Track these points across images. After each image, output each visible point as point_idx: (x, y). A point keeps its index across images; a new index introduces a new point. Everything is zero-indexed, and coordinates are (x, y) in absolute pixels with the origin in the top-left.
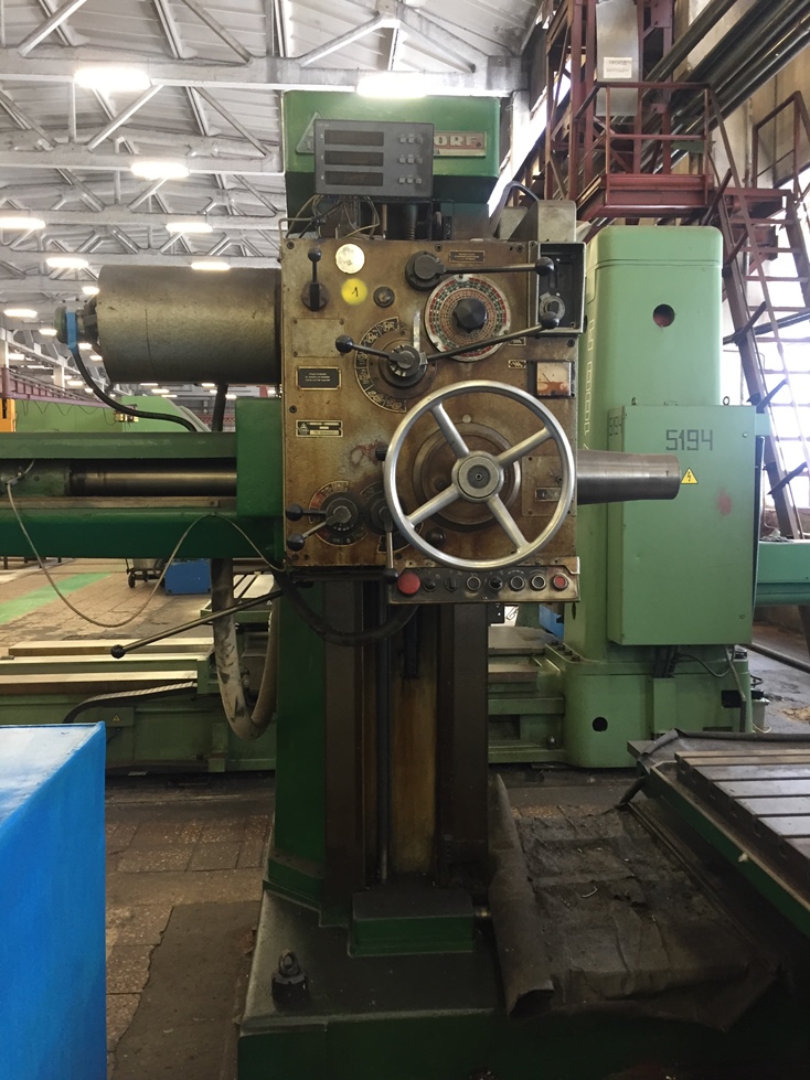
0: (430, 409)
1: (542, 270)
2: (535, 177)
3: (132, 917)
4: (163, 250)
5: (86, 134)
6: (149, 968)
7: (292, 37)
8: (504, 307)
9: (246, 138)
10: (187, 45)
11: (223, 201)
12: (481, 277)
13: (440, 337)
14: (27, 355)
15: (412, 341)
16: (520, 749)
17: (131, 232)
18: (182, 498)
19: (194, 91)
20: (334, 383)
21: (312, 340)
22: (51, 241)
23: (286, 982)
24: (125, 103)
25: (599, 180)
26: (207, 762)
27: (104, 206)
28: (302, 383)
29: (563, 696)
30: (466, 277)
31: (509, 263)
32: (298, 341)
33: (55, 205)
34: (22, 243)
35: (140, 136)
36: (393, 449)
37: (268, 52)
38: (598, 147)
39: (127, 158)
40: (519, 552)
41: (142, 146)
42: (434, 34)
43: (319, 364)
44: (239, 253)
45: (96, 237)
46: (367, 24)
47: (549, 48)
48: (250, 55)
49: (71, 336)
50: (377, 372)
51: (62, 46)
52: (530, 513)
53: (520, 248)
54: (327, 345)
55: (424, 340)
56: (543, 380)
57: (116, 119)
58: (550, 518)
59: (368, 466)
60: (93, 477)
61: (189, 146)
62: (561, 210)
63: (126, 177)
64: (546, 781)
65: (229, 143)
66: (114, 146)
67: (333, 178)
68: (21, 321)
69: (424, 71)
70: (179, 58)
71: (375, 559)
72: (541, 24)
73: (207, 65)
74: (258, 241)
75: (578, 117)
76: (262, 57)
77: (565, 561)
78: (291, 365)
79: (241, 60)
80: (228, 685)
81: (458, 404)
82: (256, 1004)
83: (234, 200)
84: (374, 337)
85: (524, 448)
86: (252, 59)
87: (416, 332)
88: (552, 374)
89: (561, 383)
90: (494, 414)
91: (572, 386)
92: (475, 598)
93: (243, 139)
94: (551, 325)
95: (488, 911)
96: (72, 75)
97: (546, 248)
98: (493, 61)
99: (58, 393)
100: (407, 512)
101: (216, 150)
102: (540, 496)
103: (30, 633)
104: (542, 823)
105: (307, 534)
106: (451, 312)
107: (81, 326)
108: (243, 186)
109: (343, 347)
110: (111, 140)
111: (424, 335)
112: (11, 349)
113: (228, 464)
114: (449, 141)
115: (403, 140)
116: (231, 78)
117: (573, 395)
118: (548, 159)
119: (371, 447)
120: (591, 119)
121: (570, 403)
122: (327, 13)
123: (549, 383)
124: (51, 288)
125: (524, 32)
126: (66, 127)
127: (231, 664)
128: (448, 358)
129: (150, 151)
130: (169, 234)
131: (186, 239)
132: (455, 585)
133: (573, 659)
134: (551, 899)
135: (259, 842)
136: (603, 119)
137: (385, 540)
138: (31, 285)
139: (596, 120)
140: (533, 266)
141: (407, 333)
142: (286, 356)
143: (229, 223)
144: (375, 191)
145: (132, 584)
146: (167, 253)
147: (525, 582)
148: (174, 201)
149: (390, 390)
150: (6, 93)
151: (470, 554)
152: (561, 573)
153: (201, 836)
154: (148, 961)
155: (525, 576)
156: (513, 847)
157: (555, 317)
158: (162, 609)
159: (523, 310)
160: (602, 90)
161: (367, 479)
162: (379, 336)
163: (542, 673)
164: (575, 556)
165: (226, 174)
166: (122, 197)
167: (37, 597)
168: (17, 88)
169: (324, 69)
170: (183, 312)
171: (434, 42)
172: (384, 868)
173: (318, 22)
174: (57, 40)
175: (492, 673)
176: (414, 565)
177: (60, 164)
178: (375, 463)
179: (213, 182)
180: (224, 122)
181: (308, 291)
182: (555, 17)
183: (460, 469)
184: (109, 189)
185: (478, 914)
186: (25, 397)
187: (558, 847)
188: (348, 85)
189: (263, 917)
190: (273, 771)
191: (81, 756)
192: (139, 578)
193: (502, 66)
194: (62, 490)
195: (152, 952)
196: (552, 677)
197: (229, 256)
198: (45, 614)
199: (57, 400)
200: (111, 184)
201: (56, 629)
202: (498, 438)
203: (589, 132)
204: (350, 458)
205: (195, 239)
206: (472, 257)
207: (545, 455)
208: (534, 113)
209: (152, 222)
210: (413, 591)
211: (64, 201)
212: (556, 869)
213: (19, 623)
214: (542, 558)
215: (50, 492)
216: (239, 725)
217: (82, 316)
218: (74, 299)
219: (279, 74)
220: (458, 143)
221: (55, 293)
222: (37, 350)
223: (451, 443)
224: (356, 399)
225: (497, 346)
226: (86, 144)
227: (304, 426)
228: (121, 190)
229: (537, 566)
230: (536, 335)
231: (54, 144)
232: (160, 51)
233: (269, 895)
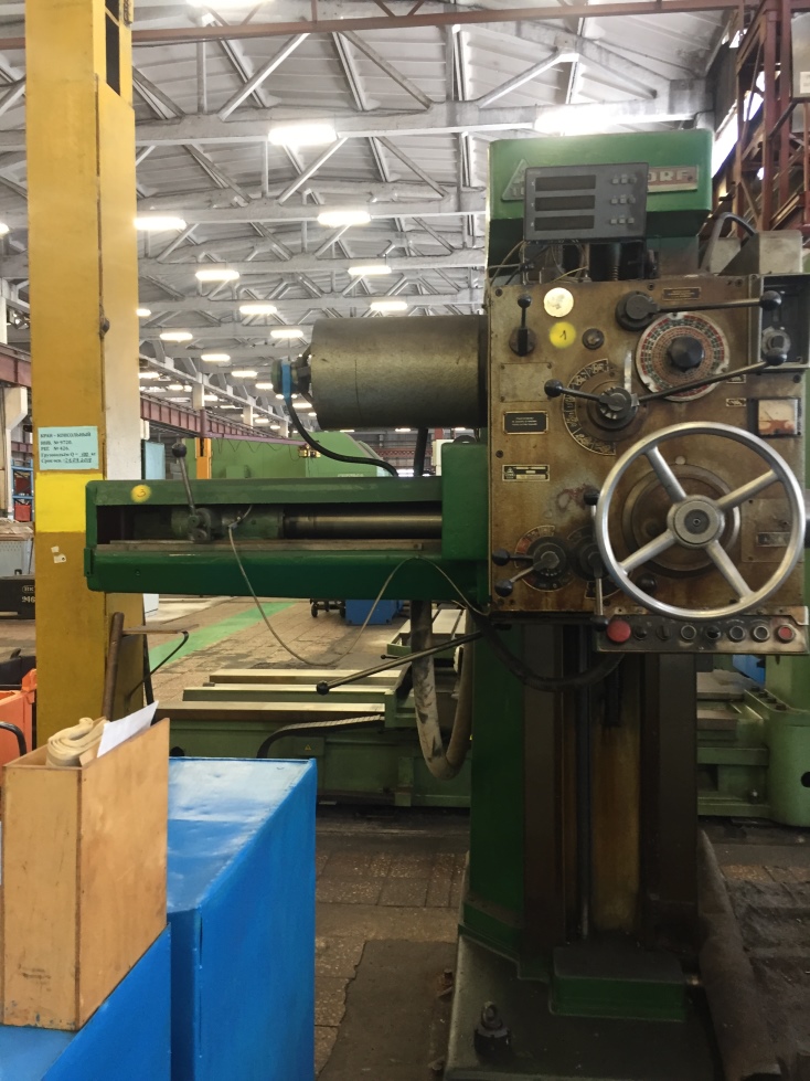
0: (645, 454)
1: (768, 305)
2: (722, 199)
3: (327, 948)
4: (345, 293)
5: (276, 189)
6: (345, 1003)
7: (471, 80)
8: (722, 344)
9: (424, 181)
10: (371, 97)
11: (402, 242)
12: (697, 314)
13: (653, 378)
14: (220, 396)
15: (622, 381)
16: (718, 801)
17: (314, 278)
18: (386, 541)
19: (377, 142)
20: (541, 426)
21: (519, 385)
22: (244, 290)
23: (488, 1034)
24: (313, 156)
25: (797, 198)
26: (393, 795)
27: (292, 255)
28: (509, 428)
29: (767, 747)
30: (681, 315)
31: (728, 299)
32: (505, 387)
33: (248, 256)
34: (219, 293)
35: (325, 186)
36: (605, 493)
37: (448, 97)
38: (796, 164)
39: (314, 209)
40: (742, 601)
41: (327, 196)
42: (613, 63)
43: (526, 408)
44: (415, 291)
45: (284, 284)
46: (545, 61)
47: (739, 68)
48: (431, 101)
49: (286, 387)
50: (586, 415)
51: (257, 108)
52: (751, 559)
53: (739, 282)
54: (535, 390)
55: (636, 381)
56: (766, 418)
57: (304, 173)
58: (777, 565)
59: (575, 510)
60: (304, 520)
61: (371, 194)
62: (784, 241)
63: (312, 226)
64: (750, 838)
65: (408, 187)
66: (302, 198)
67: (541, 224)
68: (216, 365)
69: (603, 102)
70: (364, 110)
71: (582, 605)
72: (728, 43)
73: (389, 115)
74: (434, 280)
75: (773, 135)
76: (442, 103)
77: (792, 611)
78: (498, 410)
79: (422, 107)
80: (426, 725)
81: (671, 446)
82: (459, 1054)
83: (412, 242)
84: (582, 380)
85: (746, 492)
86: (432, 105)
87: (628, 373)
88: (774, 412)
89: (785, 421)
90: (711, 456)
91: (799, 424)
92: (691, 647)
93: (422, 183)
94: (778, 361)
95: (699, 979)
96: (266, 134)
97: (772, 281)
98: (676, 86)
99: (247, 432)
100: (620, 558)
101: (396, 195)
102: (761, 541)
103: (225, 659)
104: (754, 886)
105: (514, 579)
106: (664, 352)
107: (294, 378)
108: (421, 227)
109: (552, 391)
110: (299, 193)
111: (636, 376)
112: (207, 392)
113: (434, 507)
114: (658, 177)
115: (616, 181)
116: (413, 125)
117: (799, 433)
118: (738, 179)
119: (579, 490)
120: (787, 136)
121: (797, 442)
122: (504, 53)
123: (772, 422)
124: (242, 333)
125: (709, 52)
126: (259, 183)
127: (430, 704)
128: (661, 399)
129: (336, 201)
130: (350, 277)
131: (366, 281)
132: (668, 633)
133: (779, 708)
134: (769, 972)
135: (447, 882)
136: (800, 135)
137: (593, 585)
138: (226, 331)
139: (792, 136)
140: (757, 300)
141: (617, 374)
142: (494, 401)
143: (407, 263)
144: (585, 234)
145: (315, 614)
146: (349, 295)
147: (745, 633)
148: (355, 246)
149: (599, 433)
150: (207, 155)
151: (684, 601)
152: (786, 623)
153: (390, 870)
154: (344, 994)
155: (747, 625)
156: (723, 911)
157: (782, 353)
158: (343, 640)
159: (743, 346)
160: (800, 107)
161: (574, 523)
162: (588, 378)
163: (742, 721)
164: (802, 605)
165: (405, 217)
166: (309, 245)
167: (230, 624)
168: (217, 150)
169: (502, 109)
170: (389, 361)
171: (614, 72)
172: (585, 923)
173: (496, 63)
174: (253, 104)
175: (701, 719)
176: (624, 612)
177: (254, 218)
178: (583, 507)
179: (392, 225)
180: (405, 168)
181: (516, 336)
182: (745, 36)
183: (675, 514)
184: (297, 239)
185: (688, 981)
186: (219, 436)
187: (774, 915)
188: (527, 122)
189: (460, 964)
190: (469, 809)
191: (297, 792)
192: (321, 608)
193: (685, 89)
194: (275, 533)
195: (347, 986)
196: (753, 726)
197: (407, 295)
198: (237, 641)
199: (247, 438)
200: (299, 234)
201: (247, 656)
202: (717, 482)
203: (785, 149)
204: (557, 502)
205: (375, 281)
206: (687, 294)
207: (767, 497)
208: (719, 133)
209: (335, 267)
210: (622, 639)
211: (256, 252)
212: (772, 939)
213: (215, 650)
214: (765, 607)
215: (265, 535)
216: (434, 766)
217: (296, 368)
218: (263, 342)
219: (458, 117)
220: (669, 178)
221: (246, 338)
222: (230, 392)
223: (668, 487)
224: (564, 443)
225: (713, 386)
226: (278, 198)
227: (510, 471)
228: (308, 239)
229: (759, 615)
230: (758, 372)
231: (248, 200)
232: (345, 104)
233: (465, 940)
